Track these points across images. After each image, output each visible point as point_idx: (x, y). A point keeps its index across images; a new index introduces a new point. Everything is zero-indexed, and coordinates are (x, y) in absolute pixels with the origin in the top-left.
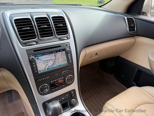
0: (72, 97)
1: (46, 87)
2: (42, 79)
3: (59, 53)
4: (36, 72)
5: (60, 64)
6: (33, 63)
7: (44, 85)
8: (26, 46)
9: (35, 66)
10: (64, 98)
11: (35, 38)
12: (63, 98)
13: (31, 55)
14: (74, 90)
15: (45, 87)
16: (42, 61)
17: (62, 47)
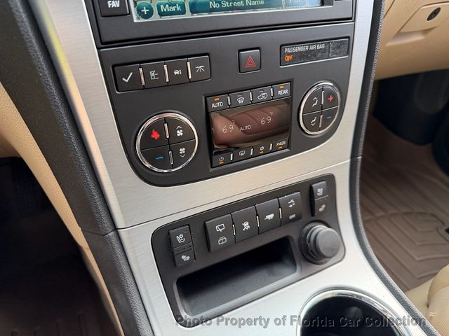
0: (313, 214)
1: (180, 133)
2: (152, 74)
4: (116, 4)
7: (165, 120)
10: (277, 215)
12: (270, 217)
14: (330, 180)
15: (172, 132)
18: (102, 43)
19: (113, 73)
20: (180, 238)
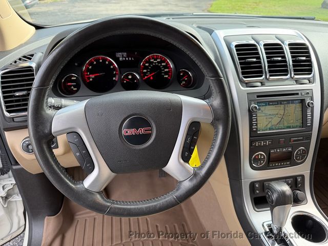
0: (296, 187)
2: (259, 144)
3: (291, 105)
4: (255, 129)
5: (289, 125)
6: (254, 115)
7: (260, 154)
8: (247, 87)
9: (255, 120)
11: (261, 76)
13: (253, 103)
14: (303, 177)
15: (261, 157)
16: (263, 115)
17: (300, 96)
18: (250, 137)
19: (251, 142)
20: (257, 186)
